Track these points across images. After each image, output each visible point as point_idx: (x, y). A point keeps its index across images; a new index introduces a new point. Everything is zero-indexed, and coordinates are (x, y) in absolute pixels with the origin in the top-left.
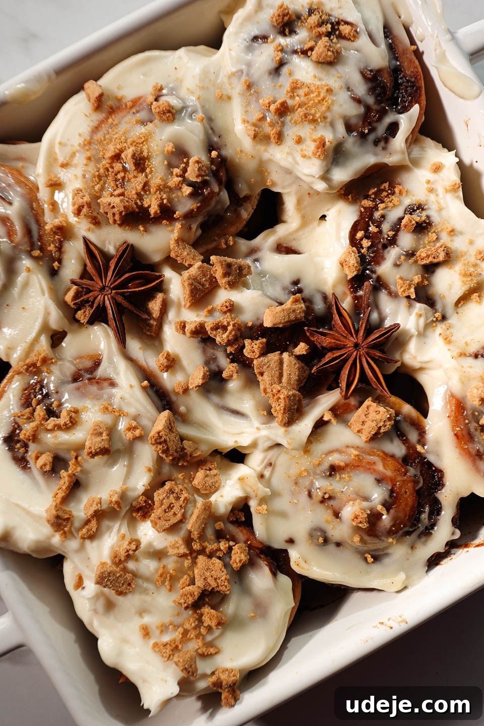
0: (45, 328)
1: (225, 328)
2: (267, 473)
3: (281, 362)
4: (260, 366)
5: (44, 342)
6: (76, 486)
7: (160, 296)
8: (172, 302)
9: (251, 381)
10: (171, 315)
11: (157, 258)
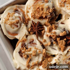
0: (25, 35)
1: (54, 36)
2: (59, 59)
3: (62, 42)
4: (59, 42)
5: (25, 37)
7: (44, 30)
8: (45, 31)
9: (57, 44)
10: (45, 33)
11: (43, 24)
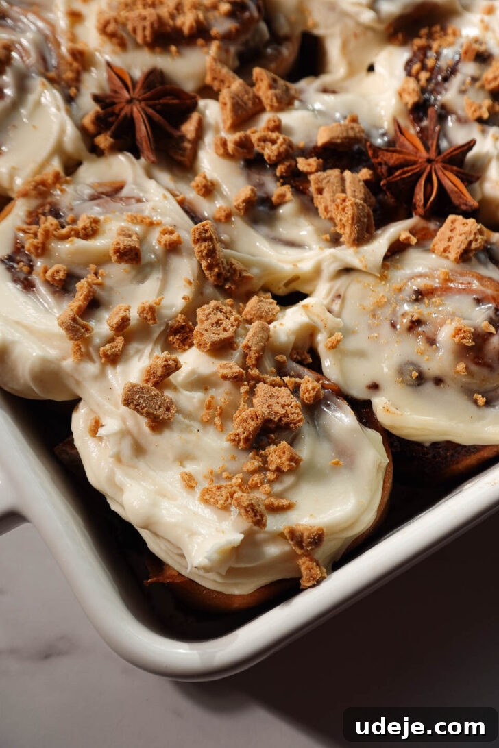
0: (59, 150)
1: (274, 142)
2: (336, 307)
3: (343, 180)
4: (318, 181)
5: (56, 165)
6: (93, 305)
7: (195, 117)
8: (209, 125)
9: (308, 208)
10: (209, 139)
11: (189, 87)
